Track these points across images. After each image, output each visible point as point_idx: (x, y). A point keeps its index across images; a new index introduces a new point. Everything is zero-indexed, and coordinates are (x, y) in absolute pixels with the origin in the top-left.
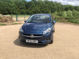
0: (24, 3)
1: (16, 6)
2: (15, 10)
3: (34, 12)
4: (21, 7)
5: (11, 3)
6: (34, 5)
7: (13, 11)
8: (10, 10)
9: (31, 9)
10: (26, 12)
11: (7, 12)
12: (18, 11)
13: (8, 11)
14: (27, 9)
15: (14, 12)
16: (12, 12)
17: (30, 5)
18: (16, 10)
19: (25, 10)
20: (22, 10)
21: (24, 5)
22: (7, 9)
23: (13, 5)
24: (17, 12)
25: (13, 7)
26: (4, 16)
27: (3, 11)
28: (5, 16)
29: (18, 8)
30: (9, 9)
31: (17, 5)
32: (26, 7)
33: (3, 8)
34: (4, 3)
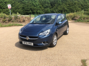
0: (49, 1)
1: (40, 5)
2: (39, 9)
3: (60, 10)
4: (45, 6)
5: (35, 2)
6: (61, 3)
7: (37, 10)
8: (34, 10)
9: (56, 8)
10: (51, 11)
11: (31, 12)
12: (43, 10)
14: (52, 7)
15: (38, 11)
16: (36, 11)
17: (56, 3)
18: (41, 9)
19: (50, 9)
20: (46, 9)
21: (48, 4)
22: (31, 9)
23: (37, 4)
24: (41, 12)
25: (37, 6)
26: (22, 16)
27: (27, 11)
28: (24, 16)
29: (42, 7)
30: (33, 8)
31: (41, 4)
32: (51, 5)
33: (27, 7)
34: (28, 3)
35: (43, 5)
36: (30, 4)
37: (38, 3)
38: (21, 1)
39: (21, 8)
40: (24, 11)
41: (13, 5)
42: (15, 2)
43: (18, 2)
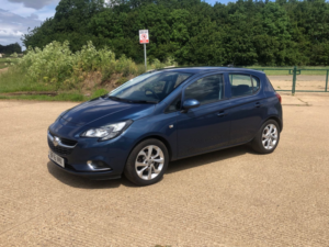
1: (293, 31)
2: (288, 46)
4: (316, 33)
5: (277, 16)
7: (280, 49)
8: (267, 46)
11: (255, 55)
12: (304, 49)
13: (258, 52)
15: (284, 54)
16: (275, 54)
18: (295, 44)
20: (320, 46)
22: (255, 44)
23: (281, 24)
25: (282, 32)
27: (240, 51)
29: (302, 36)
30: (265, 42)
31: (299, 25)
33: (241, 39)
34: (247, 20)
35: (307, 28)
36: (255, 24)
37: (286, 23)
38: (223, 16)
39: (217, 39)
40: (228, 52)
41: (194, 28)
42: (200, 20)
43: (212, 20)
